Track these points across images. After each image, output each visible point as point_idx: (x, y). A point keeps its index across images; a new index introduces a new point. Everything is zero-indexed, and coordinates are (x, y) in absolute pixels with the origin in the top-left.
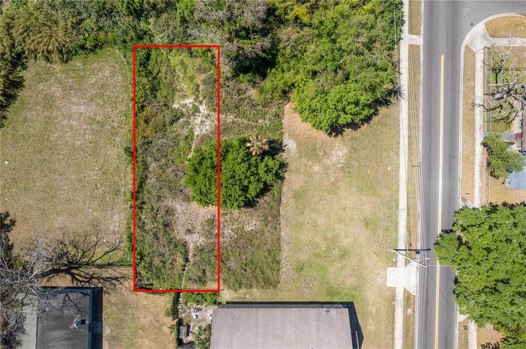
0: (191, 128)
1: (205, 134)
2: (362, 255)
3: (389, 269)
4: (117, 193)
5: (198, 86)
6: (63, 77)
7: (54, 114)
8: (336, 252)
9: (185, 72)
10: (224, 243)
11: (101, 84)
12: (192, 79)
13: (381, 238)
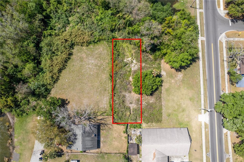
0: (131, 68)
1: (135, 70)
2: (190, 110)
3: (199, 115)
4: (105, 90)
5: (133, 54)
6: (86, 51)
7: (83, 63)
8: (181, 110)
9: (128, 50)
10: (143, 107)
11: (99, 53)
12: (130, 52)
13: (196, 104)
